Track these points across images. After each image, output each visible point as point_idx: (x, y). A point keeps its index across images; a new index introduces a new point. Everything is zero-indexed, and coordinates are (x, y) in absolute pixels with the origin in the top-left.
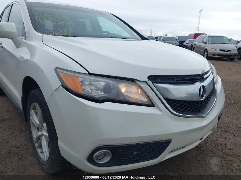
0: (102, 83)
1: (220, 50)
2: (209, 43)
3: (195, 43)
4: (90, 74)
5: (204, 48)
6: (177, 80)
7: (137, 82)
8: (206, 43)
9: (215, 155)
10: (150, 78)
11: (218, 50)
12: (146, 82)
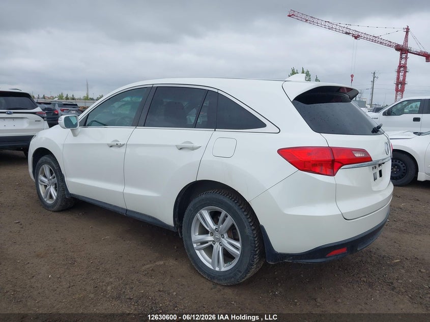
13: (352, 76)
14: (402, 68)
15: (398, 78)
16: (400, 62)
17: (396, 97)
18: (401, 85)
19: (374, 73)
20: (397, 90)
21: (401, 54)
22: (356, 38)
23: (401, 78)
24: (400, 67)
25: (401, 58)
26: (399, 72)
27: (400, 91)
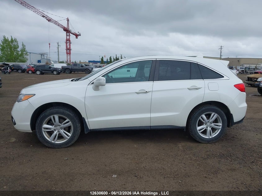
13: (49, 44)
14: (68, 41)
15: (67, 47)
16: (67, 37)
17: (67, 57)
18: (68, 50)
19: (58, 43)
20: (67, 53)
21: (67, 33)
22: (49, 21)
23: (68, 47)
24: (67, 40)
25: (67, 35)
26: (67, 43)
27: (69, 53)
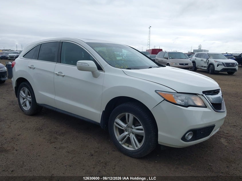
0: (183, 97)
1: (180, 64)
2: (170, 58)
3: (156, 58)
4: (177, 92)
5: (166, 62)
6: (213, 93)
7: (198, 95)
8: (167, 59)
9: (221, 137)
10: (204, 92)
11: (178, 64)
12: (202, 95)
